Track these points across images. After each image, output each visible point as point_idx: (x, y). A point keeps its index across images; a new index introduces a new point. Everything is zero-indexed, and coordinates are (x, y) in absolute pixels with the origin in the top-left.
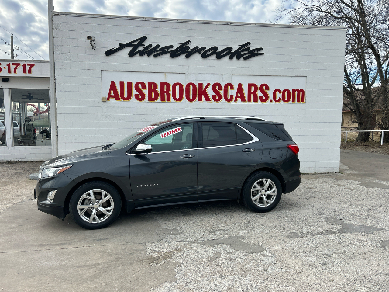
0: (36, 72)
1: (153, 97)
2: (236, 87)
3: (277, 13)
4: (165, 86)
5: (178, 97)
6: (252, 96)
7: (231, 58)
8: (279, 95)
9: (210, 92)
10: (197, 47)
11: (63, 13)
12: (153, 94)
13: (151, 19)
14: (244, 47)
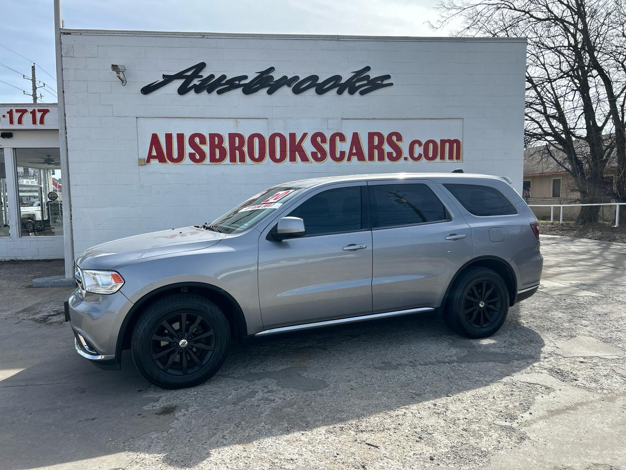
0: (51, 122)
1: (218, 157)
2: (349, 138)
3: (442, 11)
4: (237, 139)
5: (257, 156)
6: (376, 152)
7: (340, 92)
8: (418, 150)
9: (308, 147)
10: (285, 77)
11: (76, 30)
12: (217, 151)
13: (212, 36)
14: (361, 74)
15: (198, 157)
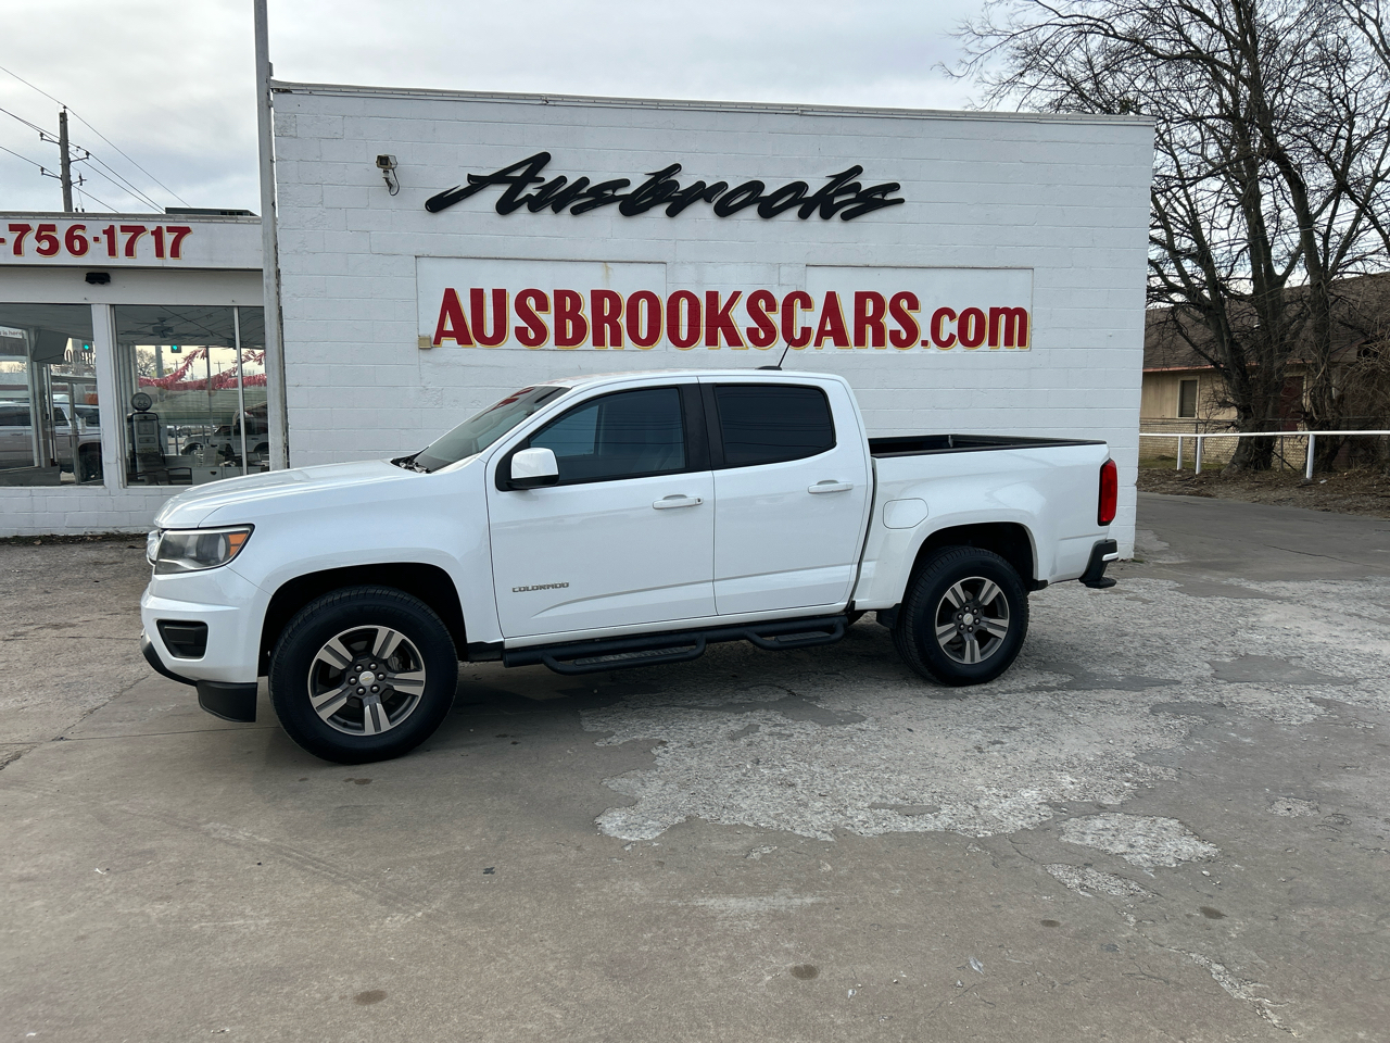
0: (194, 252)
1: (570, 335)
2: (819, 303)
3: (969, 40)
4: (607, 302)
5: (643, 334)
6: (869, 330)
7: (804, 215)
8: (949, 327)
9: (742, 319)
10: (701, 184)
11: (302, 85)
12: (569, 324)
13: (563, 101)
14: (844, 181)
15: (532, 335)
